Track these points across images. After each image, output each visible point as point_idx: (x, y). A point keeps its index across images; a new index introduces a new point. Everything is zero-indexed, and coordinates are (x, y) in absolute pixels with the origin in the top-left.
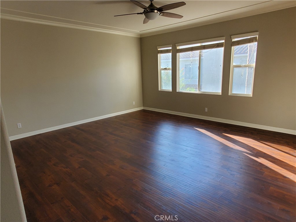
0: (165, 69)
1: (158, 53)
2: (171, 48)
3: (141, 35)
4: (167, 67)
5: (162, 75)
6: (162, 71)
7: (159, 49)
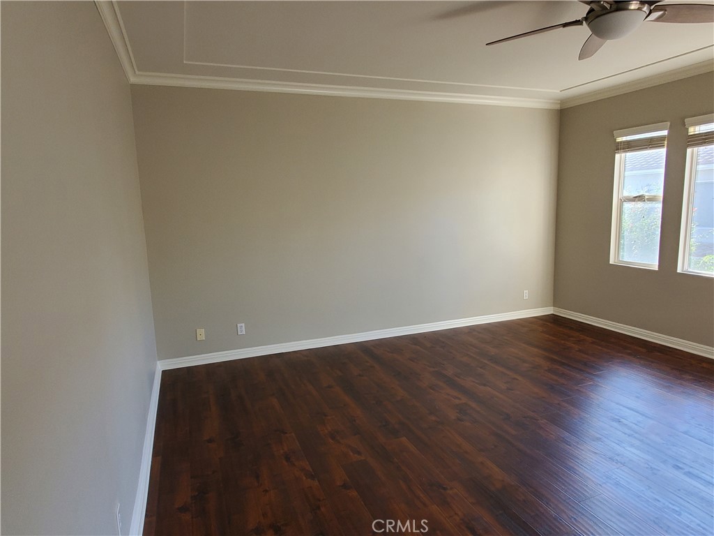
0: (640, 198)
1: (618, 149)
2: (665, 133)
3: (562, 101)
4: (647, 194)
5: (626, 217)
6: (627, 206)
7: (619, 140)
